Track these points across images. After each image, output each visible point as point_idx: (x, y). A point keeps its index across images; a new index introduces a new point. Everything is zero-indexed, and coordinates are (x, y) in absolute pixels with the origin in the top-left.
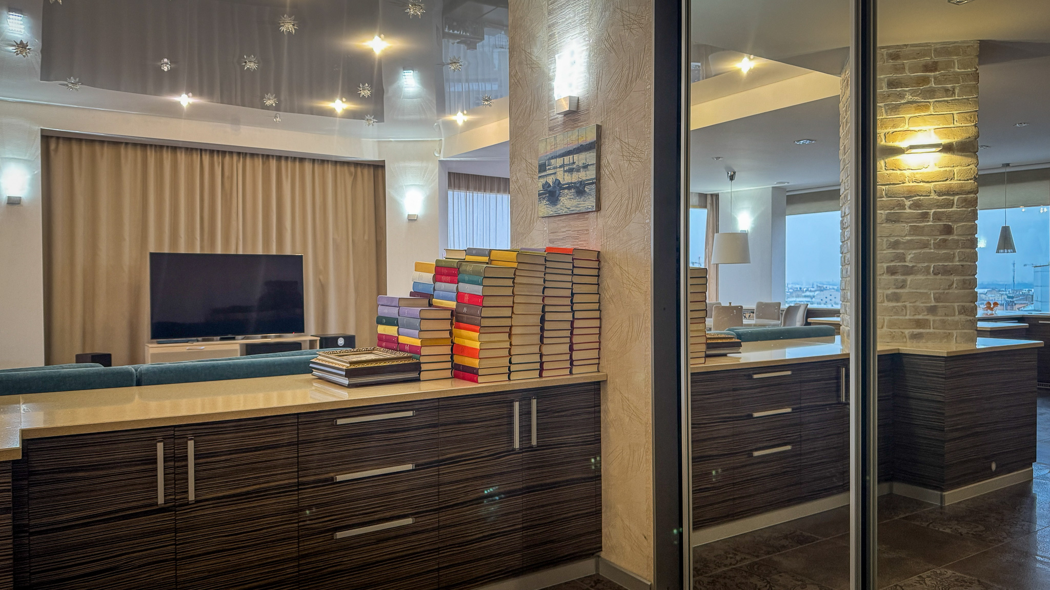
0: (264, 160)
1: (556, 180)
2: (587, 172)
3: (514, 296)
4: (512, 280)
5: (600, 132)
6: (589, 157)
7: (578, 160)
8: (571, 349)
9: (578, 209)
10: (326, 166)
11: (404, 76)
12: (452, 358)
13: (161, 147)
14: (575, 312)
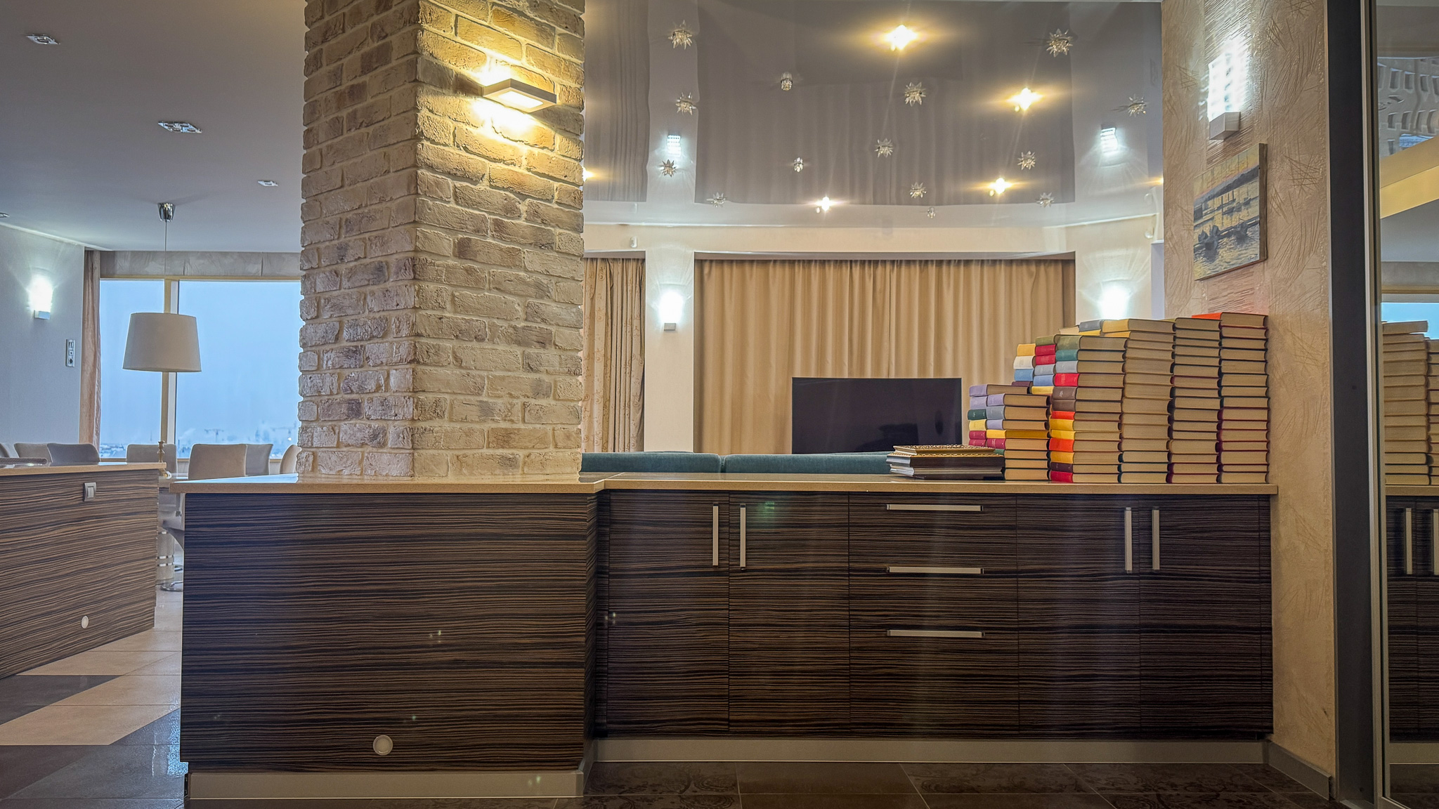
0: (922, 267)
1: (1214, 226)
2: (1249, 210)
3: (1125, 375)
4: (1123, 353)
5: (1265, 153)
6: (1253, 189)
7: (1239, 196)
8: (1219, 448)
9: (1240, 261)
10: (998, 267)
11: (1103, 136)
12: (1048, 455)
13: (810, 262)
14: (1225, 399)
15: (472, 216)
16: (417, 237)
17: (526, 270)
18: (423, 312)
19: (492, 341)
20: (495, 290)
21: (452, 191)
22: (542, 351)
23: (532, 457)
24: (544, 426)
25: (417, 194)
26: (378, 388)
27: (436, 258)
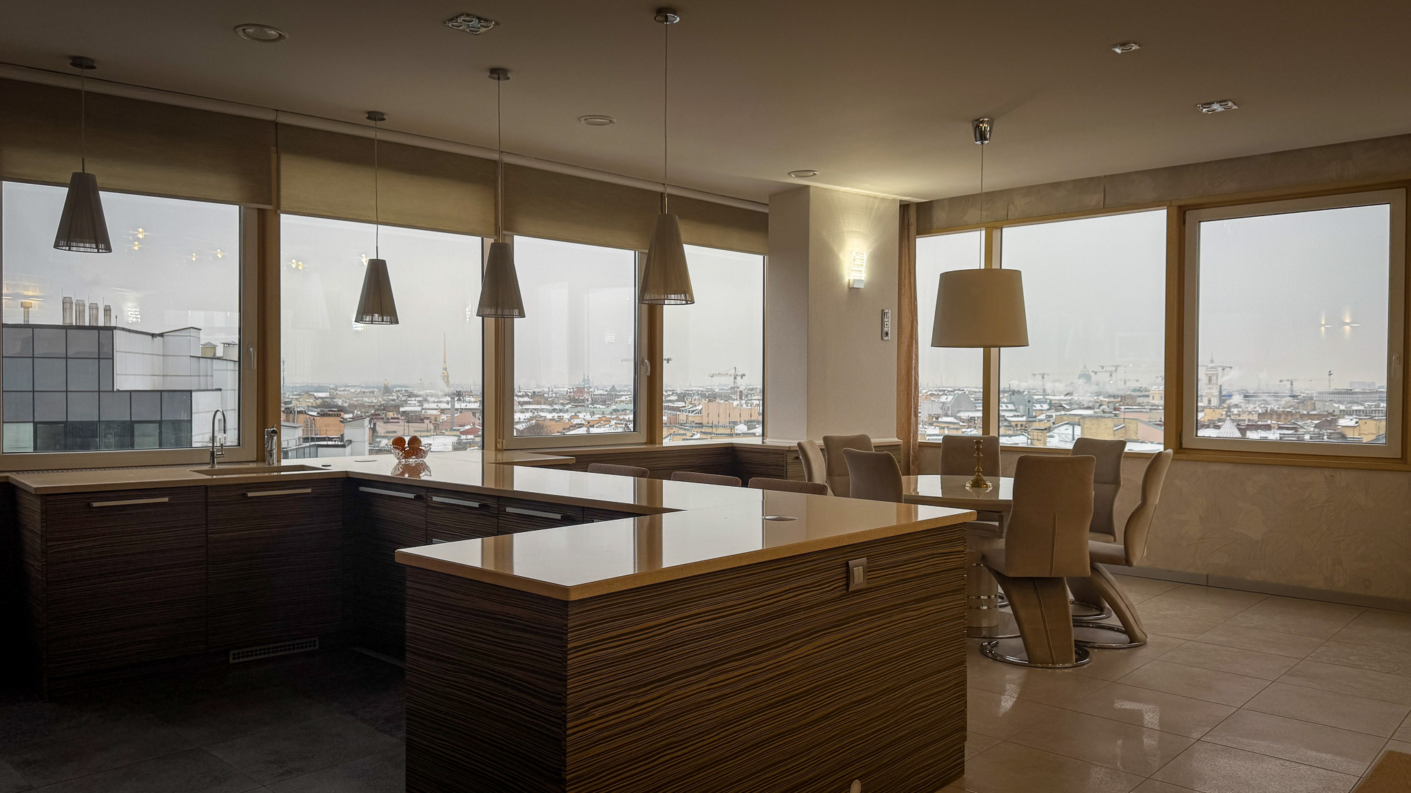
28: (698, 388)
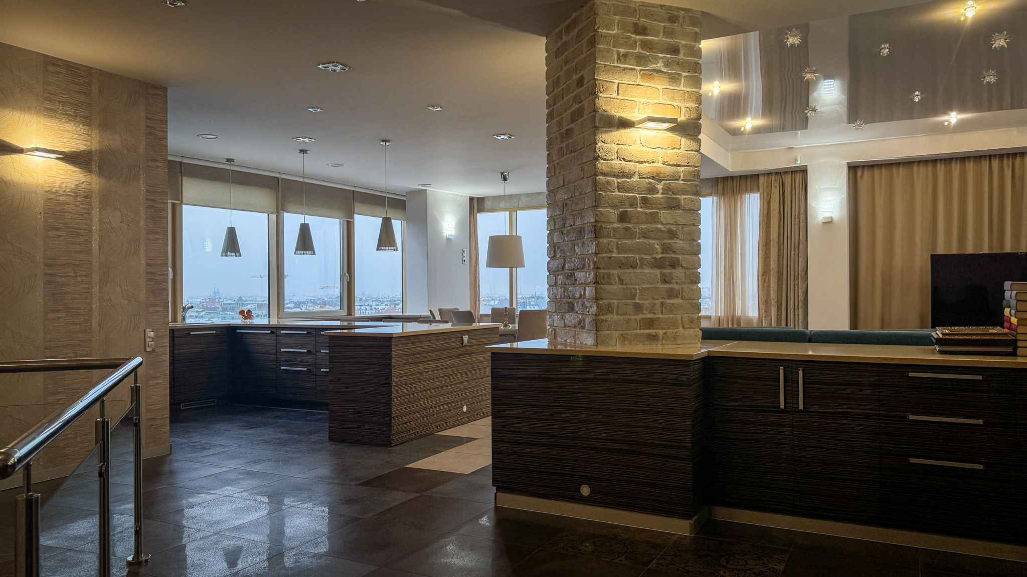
15: (628, 197)
16: (597, 214)
17: (662, 224)
18: (600, 255)
19: (641, 267)
20: (643, 238)
21: (616, 185)
22: (673, 271)
23: (668, 334)
24: (675, 315)
25: (596, 190)
26: (581, 296)
27: (607, 224)
28: (311, 298)
